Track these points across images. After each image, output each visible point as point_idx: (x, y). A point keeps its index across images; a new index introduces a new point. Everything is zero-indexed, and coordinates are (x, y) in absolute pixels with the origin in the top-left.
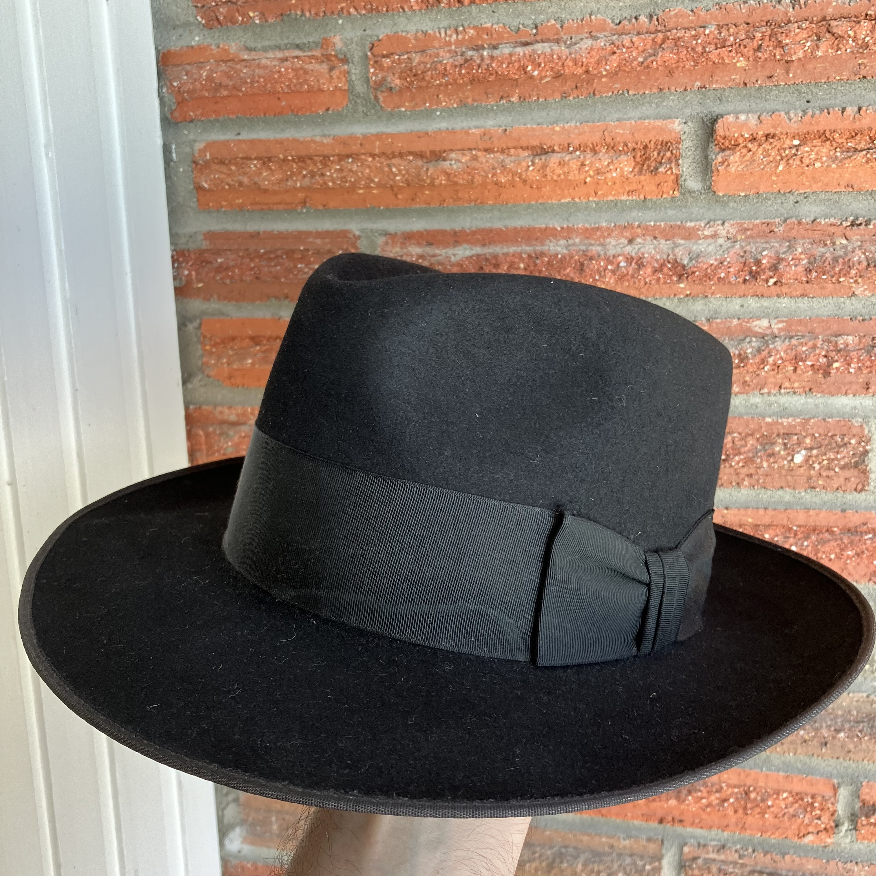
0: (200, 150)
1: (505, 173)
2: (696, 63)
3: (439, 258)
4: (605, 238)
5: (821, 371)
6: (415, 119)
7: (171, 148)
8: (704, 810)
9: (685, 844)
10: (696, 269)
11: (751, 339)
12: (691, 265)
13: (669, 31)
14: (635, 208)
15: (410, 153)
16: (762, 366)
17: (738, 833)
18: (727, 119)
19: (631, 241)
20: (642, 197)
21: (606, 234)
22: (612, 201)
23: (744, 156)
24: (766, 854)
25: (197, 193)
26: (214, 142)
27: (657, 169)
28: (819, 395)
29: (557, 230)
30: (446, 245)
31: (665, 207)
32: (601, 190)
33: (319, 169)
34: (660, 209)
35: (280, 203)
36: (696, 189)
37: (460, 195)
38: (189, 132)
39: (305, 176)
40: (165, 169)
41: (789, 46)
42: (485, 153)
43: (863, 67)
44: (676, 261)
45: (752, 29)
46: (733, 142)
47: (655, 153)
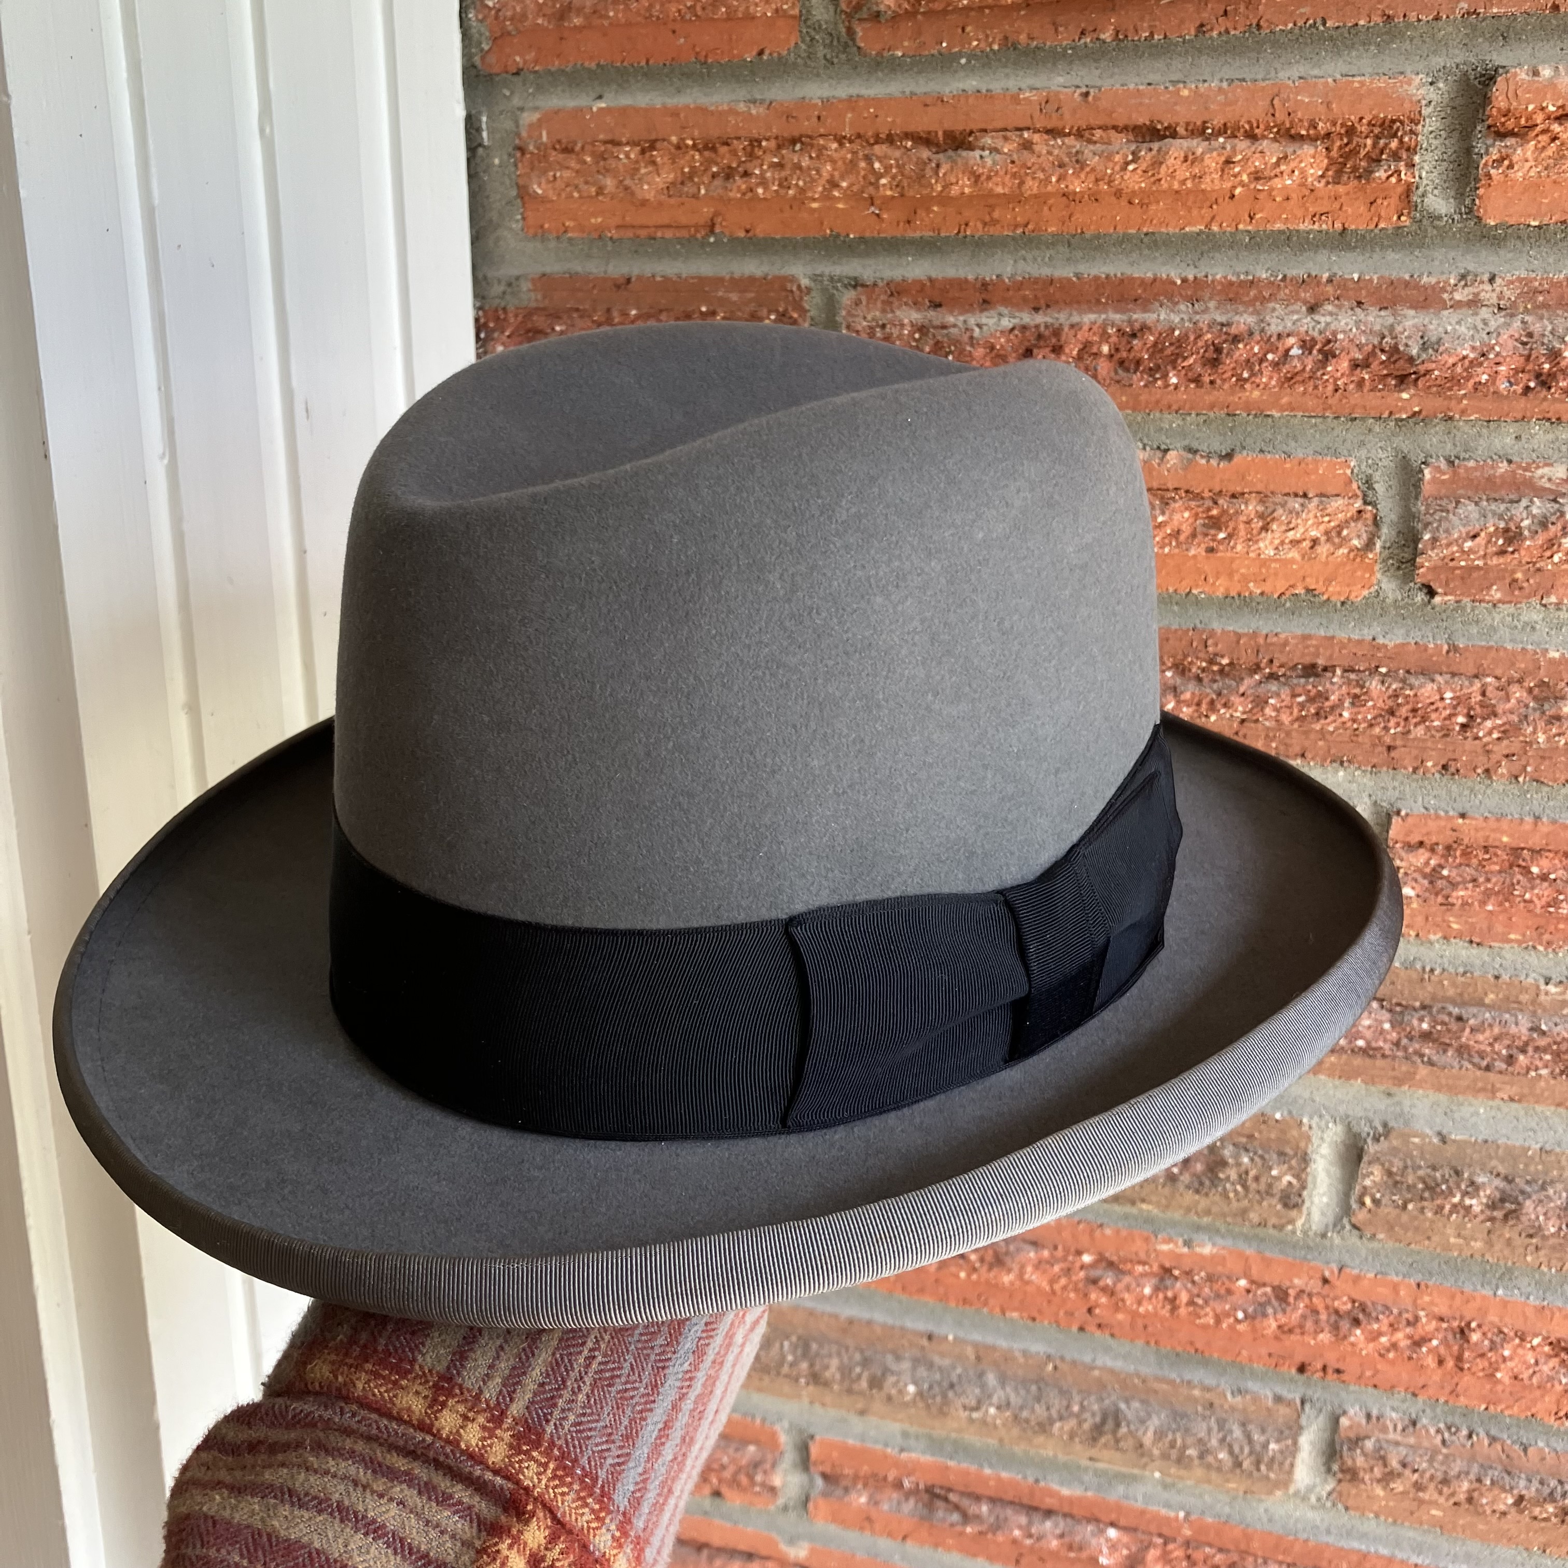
0: (531, 126)
1: (1083, 176)
3: (952, 330)
4: (1264, 300)
6: (920, 72)
7: (480, 121)
8: (1381, 1355)
9: (1345, 1413)
10: (1433, 366)
11: (1531, 501)
12: (1424, 356)
14: (1324, 247)
15: (907, 136)
16: (1548, 553)
17: (1442, 1400)
18: (1516, 74)
19: (1312, 309)
20: (1338, 226)
21: (1265, 294)
22: (1281, 232)
23: (1544, 148)
24: (1493, 1439)
25: (524, 204)
26: (557, 112)
27: (1369, 172)
29: (1175, 283)
30: (967, 307)
31: (1383, 247)
32: (1261, 211)
33: (740, 163)
34: (1373, 251)
35: (669, 226)
36: (1443, 211)
37: (996, 215)
38: (512, 93)
39: (714, 176)
40: (469, 160)
42: (1046, 137)
44: (1395, 349)
46: (1523, 121)
47: (1369, 142)
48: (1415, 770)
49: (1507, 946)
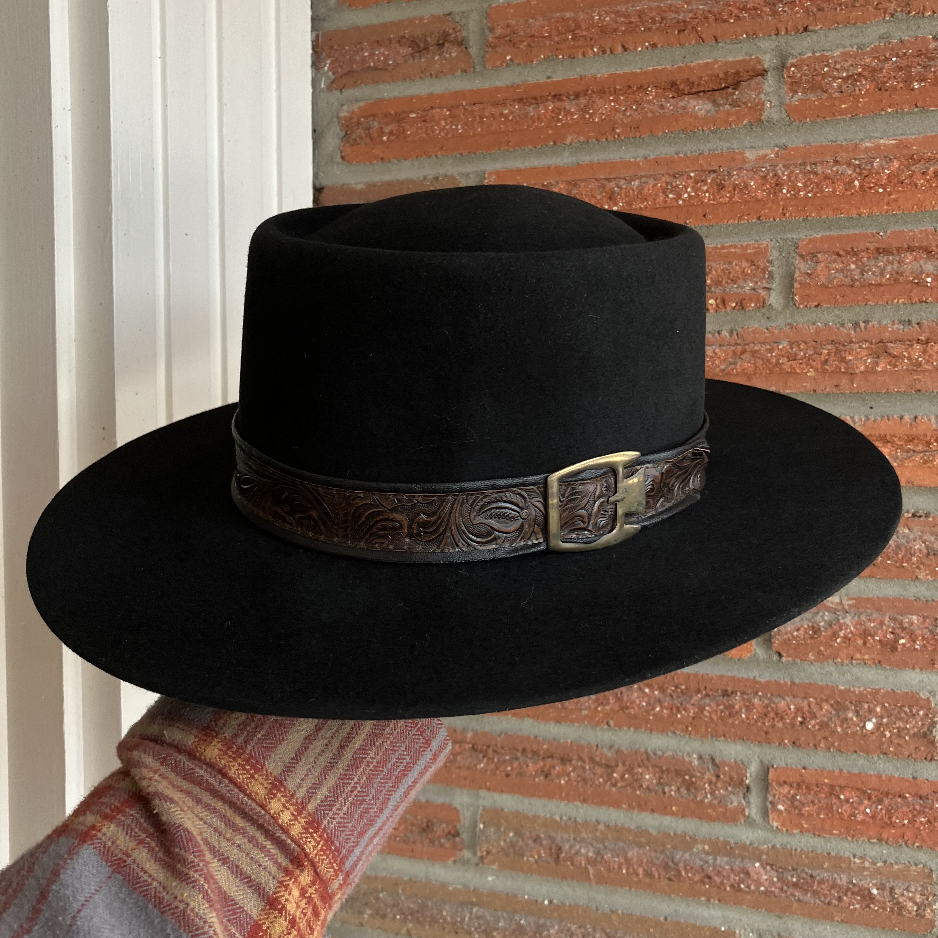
2: (771, 373)
5: (889, 646)
11: (824, 614)
13: (747, 345)
16: (834, 638)
28: (888, 667)
41: (852, 362)
43: (917, 382)
45: (819, 346)
48: (780, 744)
49: (833, 837)
